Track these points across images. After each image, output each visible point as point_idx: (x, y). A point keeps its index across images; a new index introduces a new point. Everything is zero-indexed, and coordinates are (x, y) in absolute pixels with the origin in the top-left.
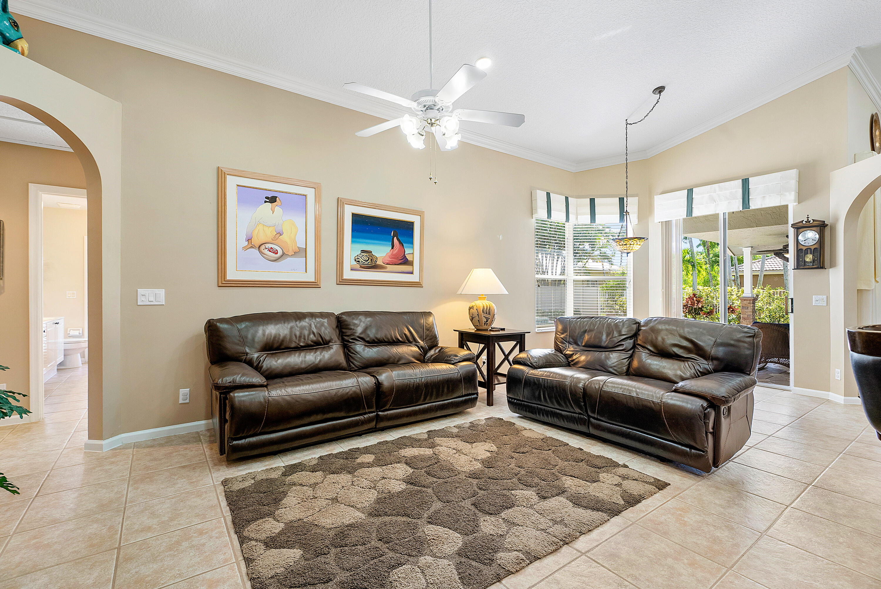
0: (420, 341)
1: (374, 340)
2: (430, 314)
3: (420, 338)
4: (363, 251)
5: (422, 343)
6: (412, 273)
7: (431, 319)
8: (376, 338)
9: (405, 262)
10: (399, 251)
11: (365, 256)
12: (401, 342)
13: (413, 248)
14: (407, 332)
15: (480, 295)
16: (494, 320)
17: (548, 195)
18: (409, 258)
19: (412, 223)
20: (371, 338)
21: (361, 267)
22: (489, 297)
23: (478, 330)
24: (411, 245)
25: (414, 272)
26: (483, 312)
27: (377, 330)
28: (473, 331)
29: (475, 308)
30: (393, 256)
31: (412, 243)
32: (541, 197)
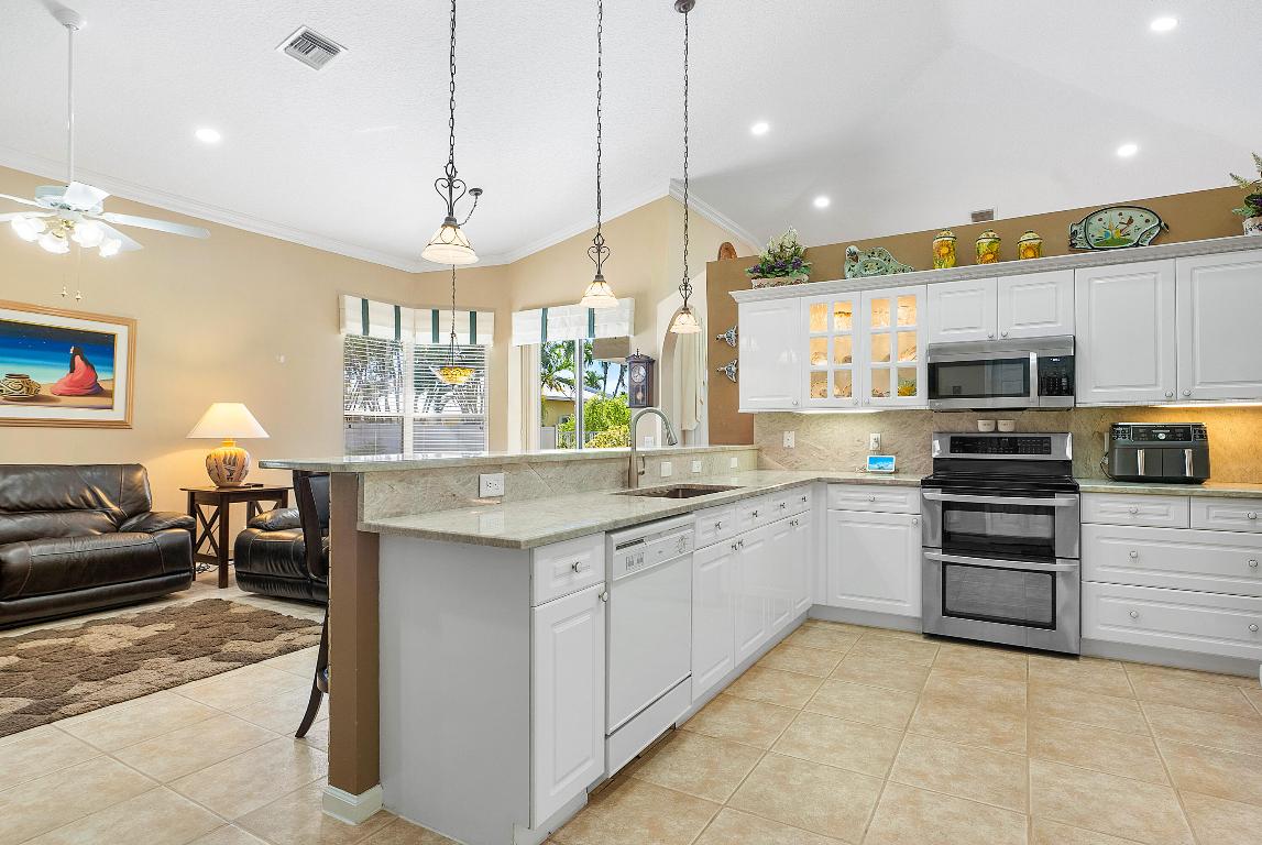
0: (110, 505)
1: (18, 506)
2: (138, 467)
3: (112, 501)
4: (10, 376)
5: (115, 509)
6: (111, 408)
7: (140, 474)
8: (23, 503)
9: (98, 391)
10: (84, 375)
11: (14, 384)
12: (74, 508)
13: (113, 371)
14: (88, 495)
15: (224, 439)
16: (244, 472)
17: (365, 302)
18: (105, 386)
19: (112, 337)
20: (11, 504)
21: (6, 399)
22: (240, 442)
23: (221, 487)
24: (110, 368)
25: (115, 407)
26: (225, 462)
27: (25, 493)
28: (214, 490)
29: (213, 456)
30: (72, 383)
31: (112, 364)
32: (352, 306)
